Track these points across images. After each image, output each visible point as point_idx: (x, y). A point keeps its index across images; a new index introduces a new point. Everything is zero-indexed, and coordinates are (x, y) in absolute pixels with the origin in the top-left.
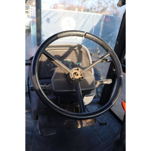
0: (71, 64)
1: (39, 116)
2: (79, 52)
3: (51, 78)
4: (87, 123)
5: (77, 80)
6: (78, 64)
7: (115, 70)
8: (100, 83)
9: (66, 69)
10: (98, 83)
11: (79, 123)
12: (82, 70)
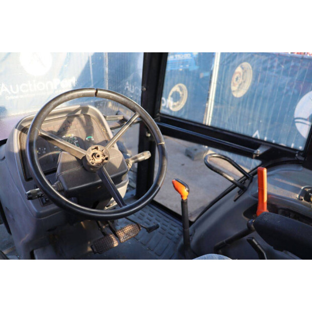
0: (77, 141)
1: (35, 252)
2: (85, 117)
3: (55, 171)
4: (127, 234)
5: (100, 164)
6: (88, 139)
7: (149, 135)
8: (133, 161)
9: (79, 151)
10: (131, 162)
11: (112, 237)
12: (103, 147)
